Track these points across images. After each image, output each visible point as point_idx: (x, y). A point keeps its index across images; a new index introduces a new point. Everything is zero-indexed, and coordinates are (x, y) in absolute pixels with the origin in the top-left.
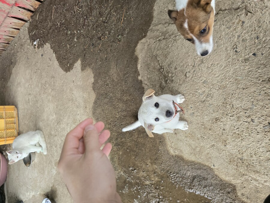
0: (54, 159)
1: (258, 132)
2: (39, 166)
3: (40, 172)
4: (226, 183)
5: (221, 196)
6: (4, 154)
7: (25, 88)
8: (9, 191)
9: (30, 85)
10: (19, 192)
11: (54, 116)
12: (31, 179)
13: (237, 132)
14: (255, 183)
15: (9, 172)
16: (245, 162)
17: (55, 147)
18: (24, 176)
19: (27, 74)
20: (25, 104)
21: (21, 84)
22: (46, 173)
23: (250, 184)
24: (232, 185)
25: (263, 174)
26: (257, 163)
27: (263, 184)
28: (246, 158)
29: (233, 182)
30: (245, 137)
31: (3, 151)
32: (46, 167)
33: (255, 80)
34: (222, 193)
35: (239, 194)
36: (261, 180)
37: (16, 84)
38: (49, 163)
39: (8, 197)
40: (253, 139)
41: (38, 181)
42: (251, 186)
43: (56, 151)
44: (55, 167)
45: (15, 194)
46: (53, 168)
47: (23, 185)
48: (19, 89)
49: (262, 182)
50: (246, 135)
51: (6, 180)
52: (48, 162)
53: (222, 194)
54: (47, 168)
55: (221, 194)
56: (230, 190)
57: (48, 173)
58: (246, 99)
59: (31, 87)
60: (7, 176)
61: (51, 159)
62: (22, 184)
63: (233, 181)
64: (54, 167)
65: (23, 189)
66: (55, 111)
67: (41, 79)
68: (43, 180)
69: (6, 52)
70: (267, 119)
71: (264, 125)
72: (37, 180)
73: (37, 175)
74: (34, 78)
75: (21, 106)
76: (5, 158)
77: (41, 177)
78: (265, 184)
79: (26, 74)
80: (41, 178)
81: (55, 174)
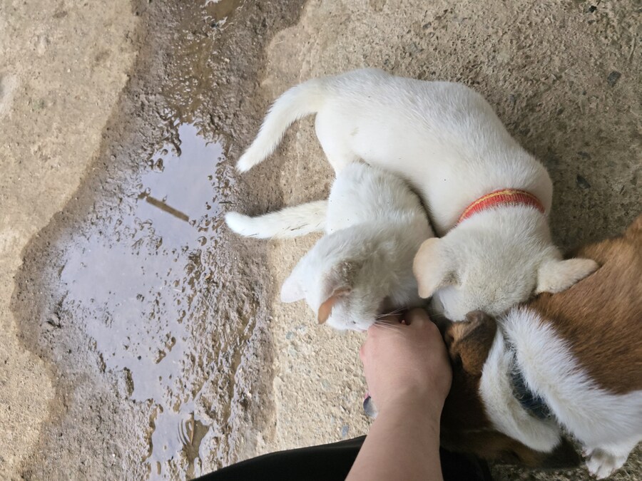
1: (402, 37)
4: (300, 9)
5: (276, 9)
13: (402, 5)
14: (304, 50)
16: (343, 26)
23: (301, 43)
24: (298, 18)
25: (320, 57)
26: (341, 44)
27: (303, 60)
28: (351, 26)
29: (304, 20)
30: (392, 19)
33: (523, 16)
34: (282, 9)
35: (282, 32)
36: (310, 56)
40: (389, 31)
42: (299, 44)
49: (307, 59)
50: (398, 20)
53: (279, 10)
55: (279, 8)
56: (289, 18)
58: (479, 7)
63: (305, 18)
70: (430, 46)
71: (417, 44)
78: (304, 63)
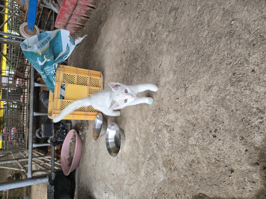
0: (163, 154)
2: (130, 159)
3: (130, 169)
6: (80, 134)
7: (117, 47)
8: (81, 181)
9: (125, 39)
10: (93, 187)
11: (171, 76)
12: (113, 174)
15: (83, 156)
17: (168, 132)
18: (103, 167)
19: (122, 25)
20: (115, 68)
21: (112, 42)
22: (143, 173)
31: (79, 131)
32: (143, 163)
37: (105, 45)
38: (150, 158)
39: (79, 187)
41: (126, 182)
43: (171, 139)
44: (164, 169)
45: (87, 187)
46: (159, 169)
47: (99, 180)
48: (108, 50)
51: (78, 166)
52: (149, 156)
54: (144, 165)
57: (146, 174)
59: (127, 41)
60: (80, 161)
61: (155, 152)
62: (99, 177)
64: (161, 168)
65: (99, 185)
66: (174, 68)
67: (147, 24)
68: (134, 183)
69: (96, 10)
72: (124, 181)
73: (124, 172)
74: (134, 26)
75: (108, 73)
76: (81, 138)
77: (132, 177)
79: (120, 26)
80: (132, 179)
81: (161, 180)
